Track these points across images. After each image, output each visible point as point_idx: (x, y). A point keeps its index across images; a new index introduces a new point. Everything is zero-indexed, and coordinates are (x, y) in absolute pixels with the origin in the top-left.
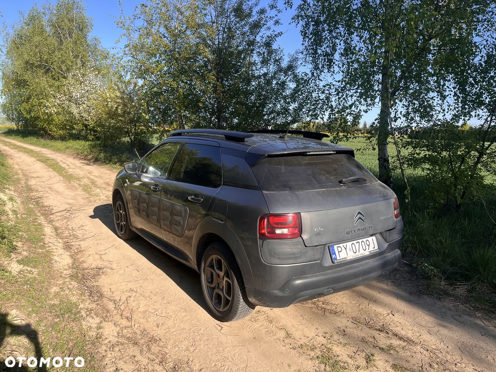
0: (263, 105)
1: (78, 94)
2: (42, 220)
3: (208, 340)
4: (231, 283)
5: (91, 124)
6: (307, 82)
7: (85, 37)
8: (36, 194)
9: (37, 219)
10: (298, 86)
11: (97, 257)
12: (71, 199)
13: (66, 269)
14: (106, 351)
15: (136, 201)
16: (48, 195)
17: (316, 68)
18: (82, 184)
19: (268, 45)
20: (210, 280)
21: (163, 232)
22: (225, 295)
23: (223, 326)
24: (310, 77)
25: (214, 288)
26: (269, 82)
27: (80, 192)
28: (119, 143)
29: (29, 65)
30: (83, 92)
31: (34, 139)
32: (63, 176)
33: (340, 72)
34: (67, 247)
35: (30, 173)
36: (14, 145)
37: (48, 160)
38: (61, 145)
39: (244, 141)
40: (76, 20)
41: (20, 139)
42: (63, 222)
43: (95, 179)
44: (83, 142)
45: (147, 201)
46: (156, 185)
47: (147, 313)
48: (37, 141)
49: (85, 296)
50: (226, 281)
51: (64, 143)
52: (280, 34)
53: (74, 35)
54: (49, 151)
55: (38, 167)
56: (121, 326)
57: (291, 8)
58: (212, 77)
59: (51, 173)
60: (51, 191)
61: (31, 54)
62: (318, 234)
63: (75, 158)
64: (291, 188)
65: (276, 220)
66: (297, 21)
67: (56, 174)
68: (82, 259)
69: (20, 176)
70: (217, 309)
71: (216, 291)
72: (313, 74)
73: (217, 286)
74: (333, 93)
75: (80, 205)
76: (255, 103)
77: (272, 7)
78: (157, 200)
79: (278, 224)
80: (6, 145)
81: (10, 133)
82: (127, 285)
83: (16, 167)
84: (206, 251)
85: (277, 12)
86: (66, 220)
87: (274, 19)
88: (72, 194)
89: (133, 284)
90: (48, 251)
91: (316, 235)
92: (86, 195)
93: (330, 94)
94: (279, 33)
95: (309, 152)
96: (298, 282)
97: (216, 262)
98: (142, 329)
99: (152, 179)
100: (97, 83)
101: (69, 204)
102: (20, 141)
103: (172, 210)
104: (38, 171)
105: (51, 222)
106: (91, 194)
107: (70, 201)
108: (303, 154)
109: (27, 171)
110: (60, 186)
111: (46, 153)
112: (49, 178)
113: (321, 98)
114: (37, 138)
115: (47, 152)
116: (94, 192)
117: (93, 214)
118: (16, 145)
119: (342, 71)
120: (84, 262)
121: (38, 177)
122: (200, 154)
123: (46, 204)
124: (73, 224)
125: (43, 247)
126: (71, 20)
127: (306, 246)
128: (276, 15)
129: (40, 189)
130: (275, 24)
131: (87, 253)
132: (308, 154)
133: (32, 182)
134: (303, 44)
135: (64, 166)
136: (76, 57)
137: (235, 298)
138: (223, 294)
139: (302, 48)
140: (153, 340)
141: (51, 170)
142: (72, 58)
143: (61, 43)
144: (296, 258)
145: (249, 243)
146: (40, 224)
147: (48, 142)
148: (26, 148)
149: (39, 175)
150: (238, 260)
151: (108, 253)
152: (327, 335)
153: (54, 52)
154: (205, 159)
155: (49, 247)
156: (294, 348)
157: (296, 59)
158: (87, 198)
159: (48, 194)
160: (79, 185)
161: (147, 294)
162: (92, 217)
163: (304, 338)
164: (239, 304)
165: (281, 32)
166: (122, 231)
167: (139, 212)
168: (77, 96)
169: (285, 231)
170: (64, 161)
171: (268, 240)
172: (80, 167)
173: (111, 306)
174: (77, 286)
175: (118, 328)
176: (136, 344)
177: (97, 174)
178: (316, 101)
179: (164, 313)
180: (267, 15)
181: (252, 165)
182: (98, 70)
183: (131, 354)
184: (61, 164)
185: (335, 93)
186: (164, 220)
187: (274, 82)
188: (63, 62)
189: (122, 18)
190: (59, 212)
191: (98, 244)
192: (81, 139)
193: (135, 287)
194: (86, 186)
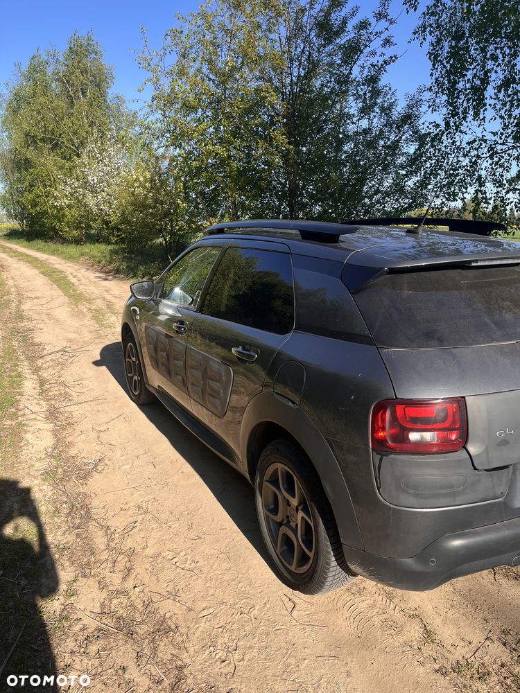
0: (362, 182)
1: (95, 178)
2: (25, 368)
3: (267, 634)
4: (312, 524)
5: (114, 219)
6: (437, 138)
7: (103, 94)
8: (27, 323)
9: (17, 365)
10: (421, 146)
11: (93, 435)
12: (74, 332)
13: (41, 459)
14: (72, 652)
15: (152, 346)
16: (42, 325)
17: (454, 114)
18: (93, 308)
19: (372, 80)
20: (272, 507)
21: (192, 402)
22: (302, 544)
23: (297, 601)
24: (443, 129)
25: (280, 524)
26: (371, 145)
27: (88, 321)
28: (151, 247)
29: (30, 139)
30: (101, 174)
31: (40, 243)
32: (70, 297)
33: (498, 117)
34: (52, 415)
35: (26, 292)
36: (15, 252)
37: (54, 272)
38: (75, 250)
39: (337, 241)
40: (91, 72)
41: (26, 243)
42: (54, 371)
43: (113, 300)
44: (103, 247)
45: (168, 347)
46: (182, 322)
47: (159, 558)
48: (44, 246)
49: (59, 517)
50: (303, 517)
51: (79, 248)
52: (393, 59)
53: (88, 93)
54: (59, 259)
55: (39, 284)
56: (110, 588)
57: (415, 10)
58: (280, 137)
59: (54, 292)
60: (49, 319)
61: (31, 122)
62: (504, 443)
63: (88, 270)
64: (441, 341)
65: (411, 412)
66: (421, 38)
67: (61, 293)
68: (69, 439)
69: (12, 297)
70: (286, 564)
71: (284, 529)
72: (447, 124)
73: (285, 521)
74: (484, 155)
75: (84, 341)
76: (349, 181)
77: (380, 16)
78: (181, 347)
79: (415, 420)
80: (4, 252)
81: (12, 235)
82: (132, 494)
83: (11, 282)
84: (263, 453)
85: (388, 23)
86: (59, 367)
87: (383, 36)
88: (76, 324)
89: (143, 492)
90: (20, 424)
91: (499, 445)
92: (96, 325)
93: (478, 157)
94: (391, 57)
95: (477, 261)
96: (457, 543)
97: (282, 476)
98: (145, 599)
99: (177, 309)
100: (120, 161)
101: (70, 340)
102: (24, 247)
103: (206, 369)
104: (38, 288)
105: (36, 370)
106: (103, 325)
107: (72, 336)
108: (464, 266)
109: (23, 288)
110: (62, 313)
111: (54, 262)
112: (50, 299)
113: (464, 164)
114: (46, 241)
115: (56, 262)
116: (107, 321)
117: (99, 358)
118: (18, 252)
119: (500, 117)
120: (72, 443)
121: (36, 298)
122: (260, 266)
123: (36, 340)
124: (67, 376)
125: (14, 416)
126: (84, 72)
127: (475, 469)
128: (387, 29)
129: (35, 316)
130: (384, 45)
131: (79, 428)
132: (473, 264)
133: (26, 306)
134: (432, 75)
135: (74, 280)
136: (92, 124)
137: (321, 559)
138: (298, 540)
139: (429, 82)
140: (163, 629)
141: (56, 286)
142: (86, 126)
143: (72, 105)
144: (454, 494)
145: (351, 458)
146: (19, 375)
147: (59, 246)
148: (30, 256)
149: (38, 294)
150: (328, 489)
151: (111, 427)
152: (509, 638)
153: (62, 119)
154: (267, 274)
155: (24, 415)
156: (442, 672)
157: (418, 103)
158: (96, 331)
159: (44, 325)
160: (89, 309)
161: (163, 517)
162: (97, 363)
163: (462, 644)
164: (328, 569)
165: (395, 56)
166: (135, 390)
167: (156, 363)
168: (94, 180)
169: (428, 436)
170: (75, 274)
171: (392, 456)
172: (95, 282)
173: (100, 541)
174: (51, 493)
175: (104, 594)
176: (131, 634)
177: (117, 293)
178: (454, 170)
179: (189, 562)
180: (370, 29)
181: (355, 289)
182: (121, 141)
183: (119, 662)
184: (70, 278)
185: (488, 155)
186: (194, 385)
187: (382, 143)
188: (75, 133)
189: (146, 53)
190: (52, 353)
191: (98, 411)
192: (101, 242)
193: (146, 499)
194: (99, 311)
